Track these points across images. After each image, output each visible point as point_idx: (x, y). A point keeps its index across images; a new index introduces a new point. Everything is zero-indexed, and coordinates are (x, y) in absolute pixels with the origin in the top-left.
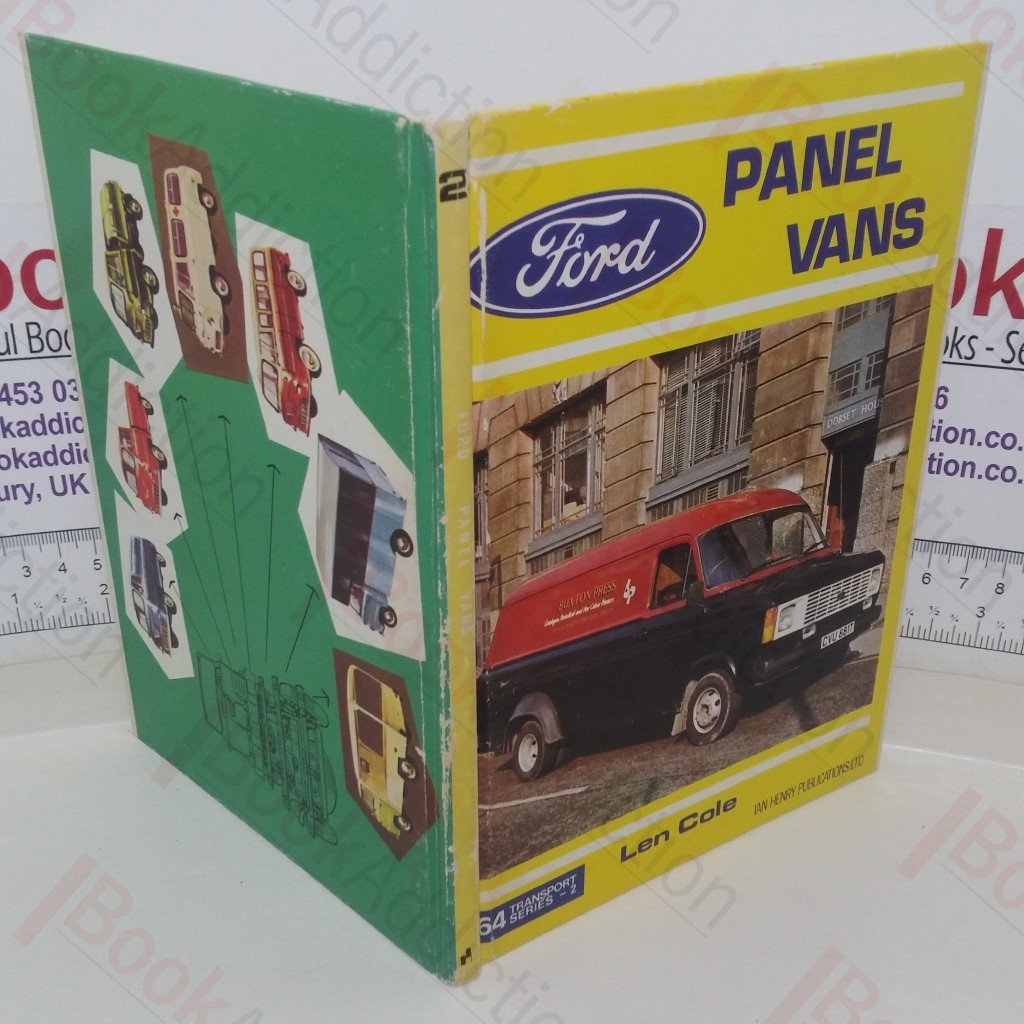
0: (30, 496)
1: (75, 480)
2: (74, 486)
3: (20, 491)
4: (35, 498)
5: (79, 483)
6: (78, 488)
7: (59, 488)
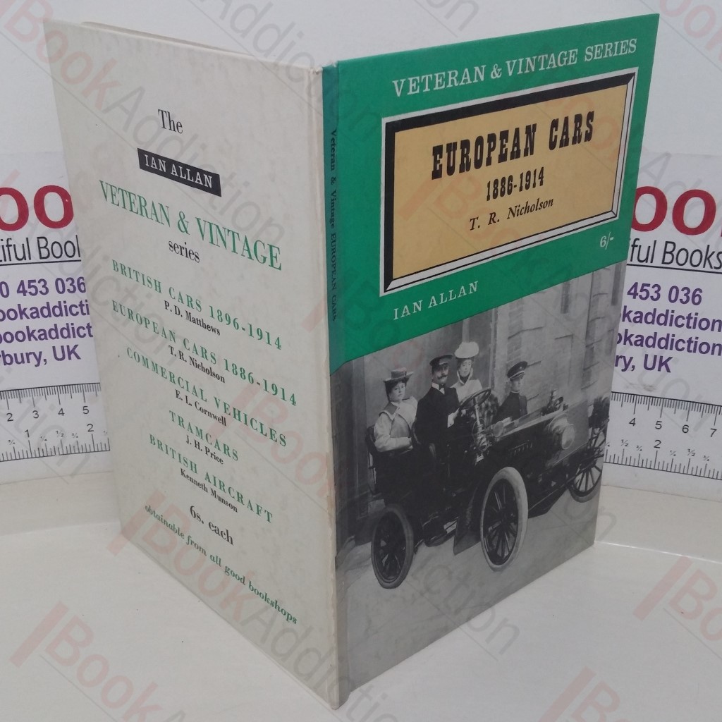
0: (38, 360)
1: (71, 349)
2: (70, 354)
3: (31, 357)
4: (42, 362)
5: (73, 351)
6: (73, 355)
7: (60, 355)
